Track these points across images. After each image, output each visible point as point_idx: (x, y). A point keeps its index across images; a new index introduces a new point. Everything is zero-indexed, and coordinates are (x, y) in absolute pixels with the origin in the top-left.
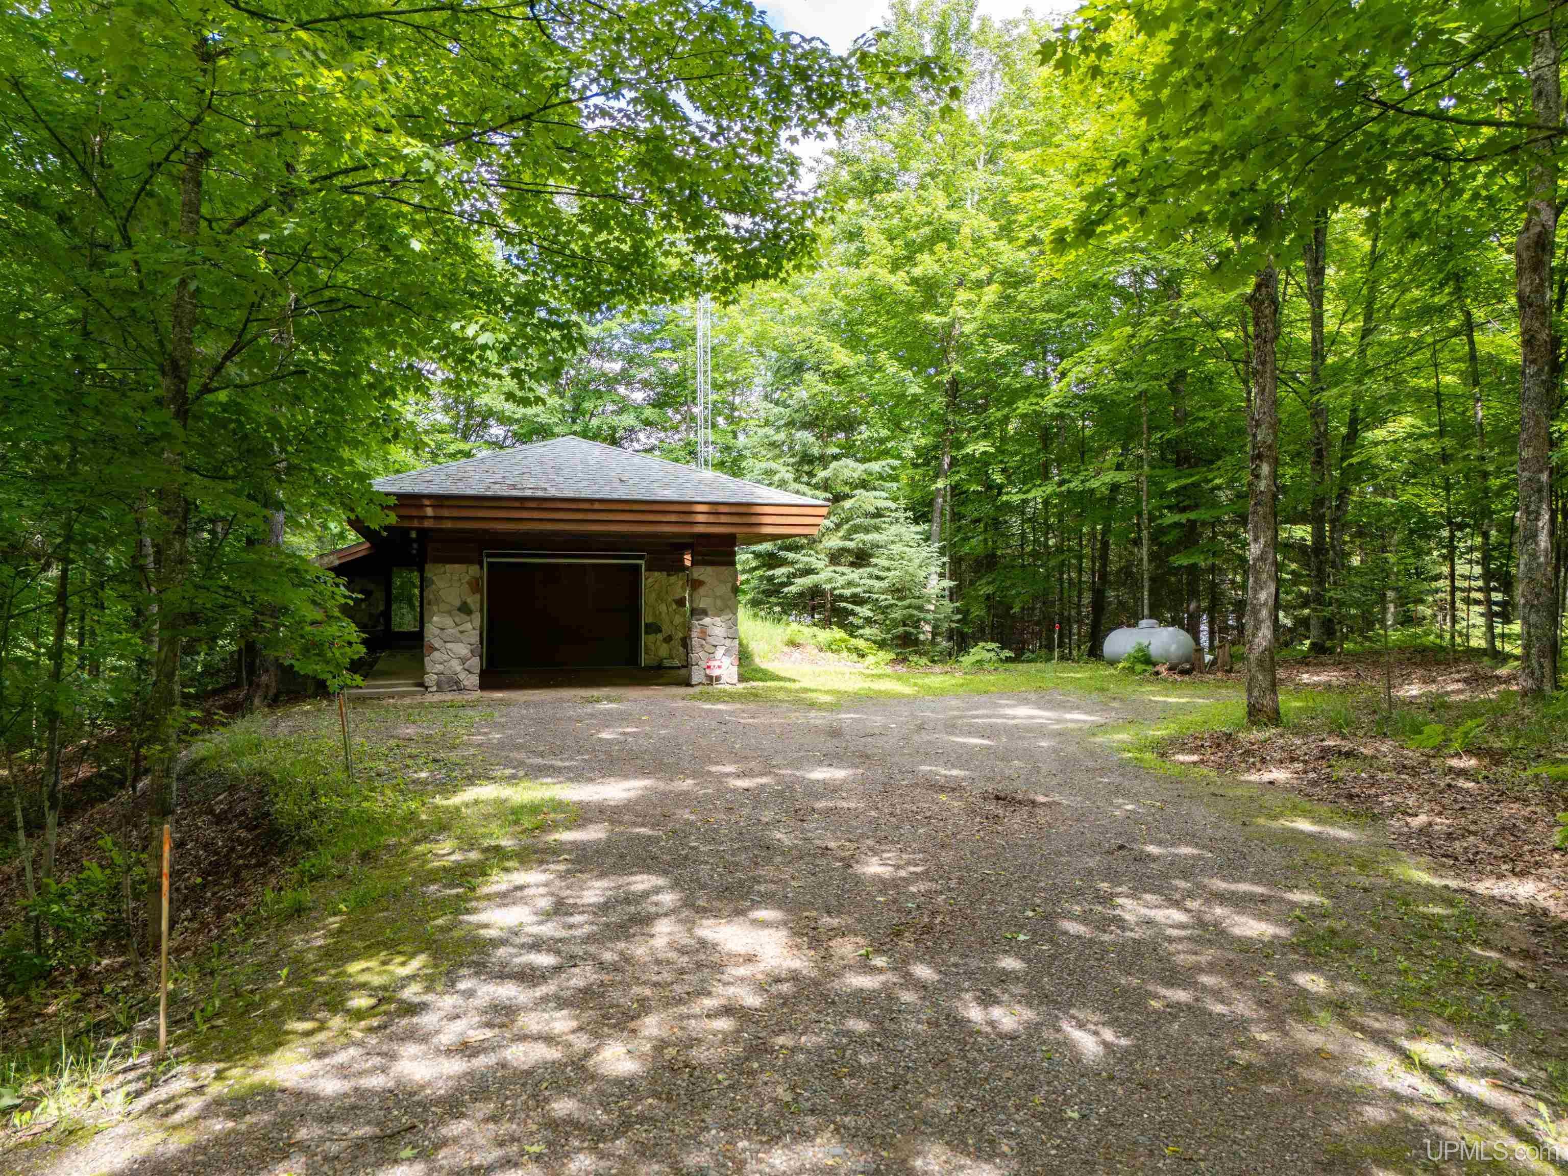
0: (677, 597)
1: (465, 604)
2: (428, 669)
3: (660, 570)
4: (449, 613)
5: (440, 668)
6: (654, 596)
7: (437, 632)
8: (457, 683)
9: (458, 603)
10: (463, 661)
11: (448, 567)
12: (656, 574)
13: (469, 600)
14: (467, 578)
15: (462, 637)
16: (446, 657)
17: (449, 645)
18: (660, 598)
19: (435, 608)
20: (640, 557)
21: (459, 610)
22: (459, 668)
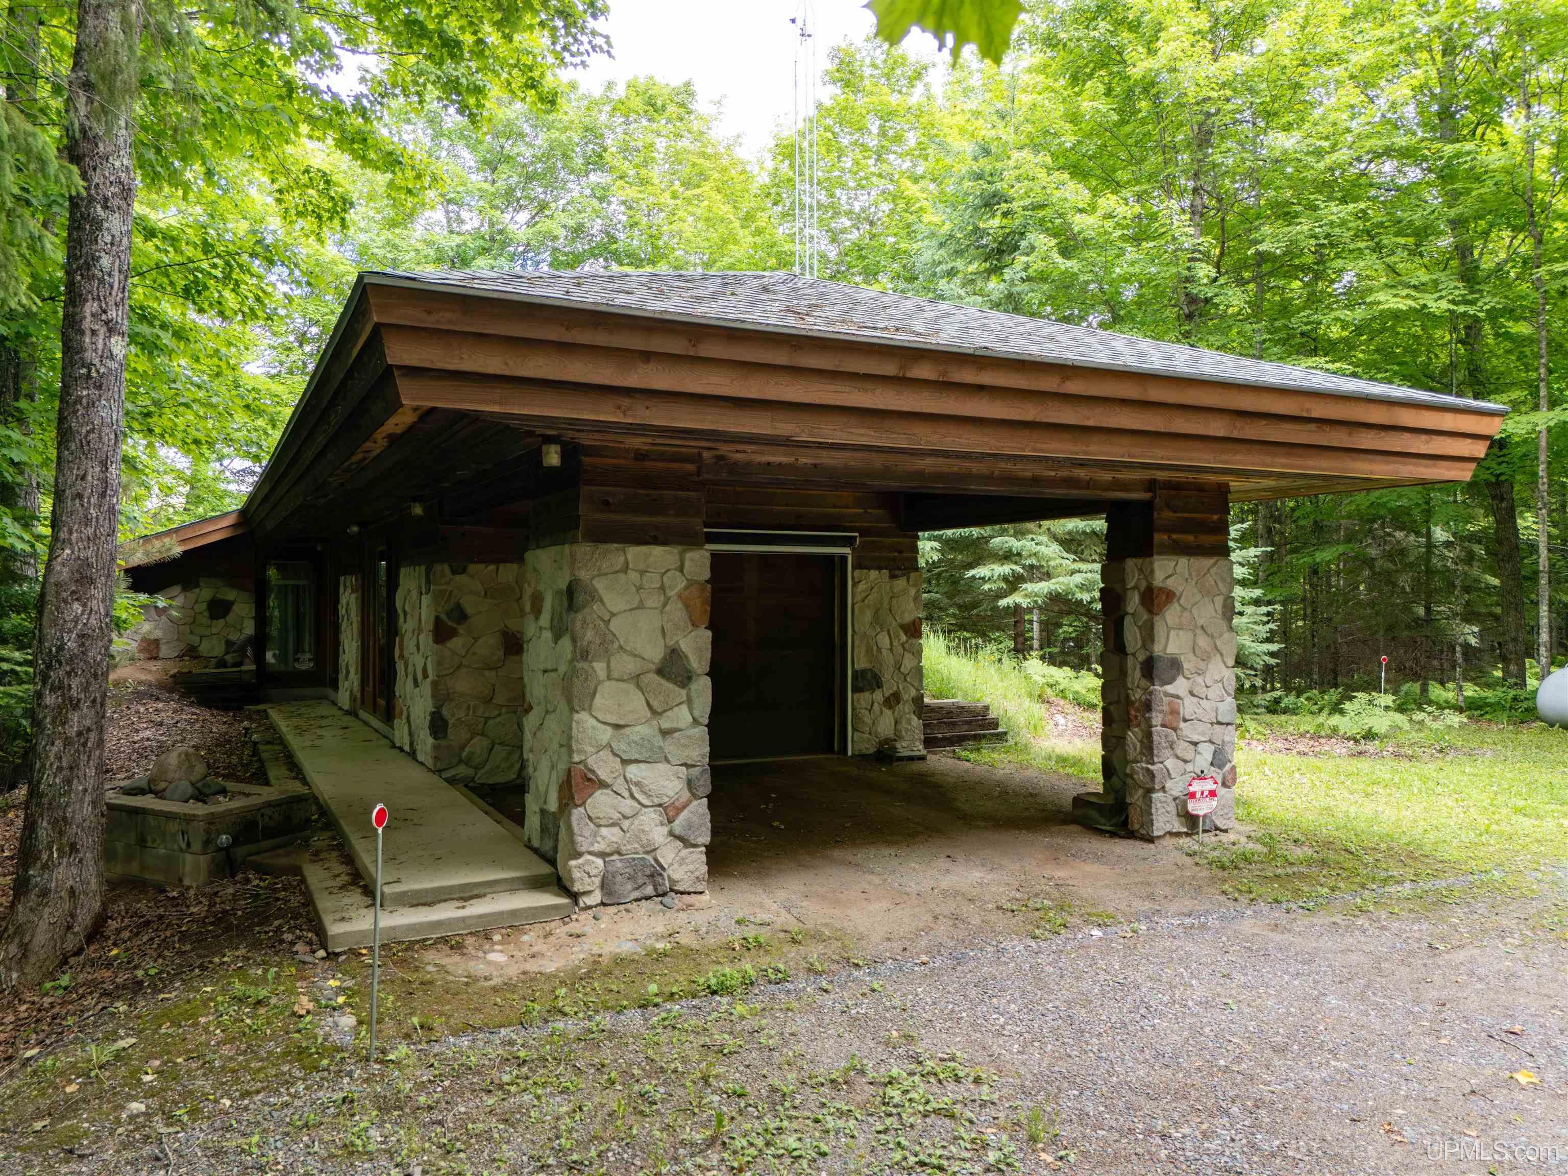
0: (908, 618)
1: (674, 654)
2: (583, 843)
3: (879, 568)
4: (636, 679)
5: (610, 835)
6: (868, 616)
7: (605, 735)
8: (656, 873)
9: (655, 653)
10: (670, 812)
11: (634, 552)
12: (874, 574)
13: (685, 645)
14: (681, 584)
15: (669, 746)
16: (627, 806)
17: (633, 771)
18: (878, 621)
19: (600, 667)
20: (848, 542)
21: (660, 672)
22: (659, 835)
